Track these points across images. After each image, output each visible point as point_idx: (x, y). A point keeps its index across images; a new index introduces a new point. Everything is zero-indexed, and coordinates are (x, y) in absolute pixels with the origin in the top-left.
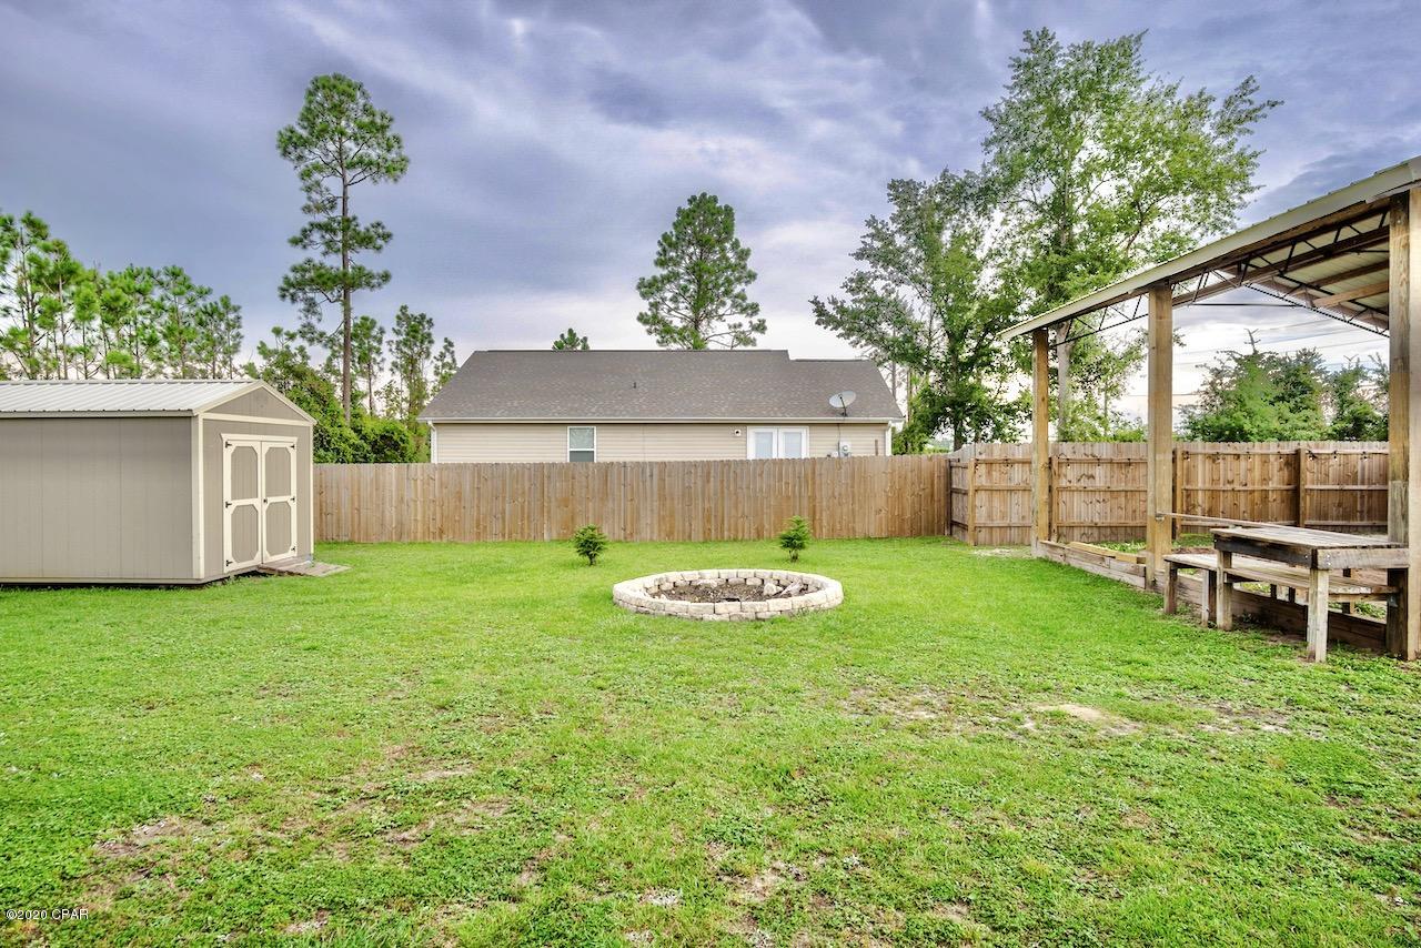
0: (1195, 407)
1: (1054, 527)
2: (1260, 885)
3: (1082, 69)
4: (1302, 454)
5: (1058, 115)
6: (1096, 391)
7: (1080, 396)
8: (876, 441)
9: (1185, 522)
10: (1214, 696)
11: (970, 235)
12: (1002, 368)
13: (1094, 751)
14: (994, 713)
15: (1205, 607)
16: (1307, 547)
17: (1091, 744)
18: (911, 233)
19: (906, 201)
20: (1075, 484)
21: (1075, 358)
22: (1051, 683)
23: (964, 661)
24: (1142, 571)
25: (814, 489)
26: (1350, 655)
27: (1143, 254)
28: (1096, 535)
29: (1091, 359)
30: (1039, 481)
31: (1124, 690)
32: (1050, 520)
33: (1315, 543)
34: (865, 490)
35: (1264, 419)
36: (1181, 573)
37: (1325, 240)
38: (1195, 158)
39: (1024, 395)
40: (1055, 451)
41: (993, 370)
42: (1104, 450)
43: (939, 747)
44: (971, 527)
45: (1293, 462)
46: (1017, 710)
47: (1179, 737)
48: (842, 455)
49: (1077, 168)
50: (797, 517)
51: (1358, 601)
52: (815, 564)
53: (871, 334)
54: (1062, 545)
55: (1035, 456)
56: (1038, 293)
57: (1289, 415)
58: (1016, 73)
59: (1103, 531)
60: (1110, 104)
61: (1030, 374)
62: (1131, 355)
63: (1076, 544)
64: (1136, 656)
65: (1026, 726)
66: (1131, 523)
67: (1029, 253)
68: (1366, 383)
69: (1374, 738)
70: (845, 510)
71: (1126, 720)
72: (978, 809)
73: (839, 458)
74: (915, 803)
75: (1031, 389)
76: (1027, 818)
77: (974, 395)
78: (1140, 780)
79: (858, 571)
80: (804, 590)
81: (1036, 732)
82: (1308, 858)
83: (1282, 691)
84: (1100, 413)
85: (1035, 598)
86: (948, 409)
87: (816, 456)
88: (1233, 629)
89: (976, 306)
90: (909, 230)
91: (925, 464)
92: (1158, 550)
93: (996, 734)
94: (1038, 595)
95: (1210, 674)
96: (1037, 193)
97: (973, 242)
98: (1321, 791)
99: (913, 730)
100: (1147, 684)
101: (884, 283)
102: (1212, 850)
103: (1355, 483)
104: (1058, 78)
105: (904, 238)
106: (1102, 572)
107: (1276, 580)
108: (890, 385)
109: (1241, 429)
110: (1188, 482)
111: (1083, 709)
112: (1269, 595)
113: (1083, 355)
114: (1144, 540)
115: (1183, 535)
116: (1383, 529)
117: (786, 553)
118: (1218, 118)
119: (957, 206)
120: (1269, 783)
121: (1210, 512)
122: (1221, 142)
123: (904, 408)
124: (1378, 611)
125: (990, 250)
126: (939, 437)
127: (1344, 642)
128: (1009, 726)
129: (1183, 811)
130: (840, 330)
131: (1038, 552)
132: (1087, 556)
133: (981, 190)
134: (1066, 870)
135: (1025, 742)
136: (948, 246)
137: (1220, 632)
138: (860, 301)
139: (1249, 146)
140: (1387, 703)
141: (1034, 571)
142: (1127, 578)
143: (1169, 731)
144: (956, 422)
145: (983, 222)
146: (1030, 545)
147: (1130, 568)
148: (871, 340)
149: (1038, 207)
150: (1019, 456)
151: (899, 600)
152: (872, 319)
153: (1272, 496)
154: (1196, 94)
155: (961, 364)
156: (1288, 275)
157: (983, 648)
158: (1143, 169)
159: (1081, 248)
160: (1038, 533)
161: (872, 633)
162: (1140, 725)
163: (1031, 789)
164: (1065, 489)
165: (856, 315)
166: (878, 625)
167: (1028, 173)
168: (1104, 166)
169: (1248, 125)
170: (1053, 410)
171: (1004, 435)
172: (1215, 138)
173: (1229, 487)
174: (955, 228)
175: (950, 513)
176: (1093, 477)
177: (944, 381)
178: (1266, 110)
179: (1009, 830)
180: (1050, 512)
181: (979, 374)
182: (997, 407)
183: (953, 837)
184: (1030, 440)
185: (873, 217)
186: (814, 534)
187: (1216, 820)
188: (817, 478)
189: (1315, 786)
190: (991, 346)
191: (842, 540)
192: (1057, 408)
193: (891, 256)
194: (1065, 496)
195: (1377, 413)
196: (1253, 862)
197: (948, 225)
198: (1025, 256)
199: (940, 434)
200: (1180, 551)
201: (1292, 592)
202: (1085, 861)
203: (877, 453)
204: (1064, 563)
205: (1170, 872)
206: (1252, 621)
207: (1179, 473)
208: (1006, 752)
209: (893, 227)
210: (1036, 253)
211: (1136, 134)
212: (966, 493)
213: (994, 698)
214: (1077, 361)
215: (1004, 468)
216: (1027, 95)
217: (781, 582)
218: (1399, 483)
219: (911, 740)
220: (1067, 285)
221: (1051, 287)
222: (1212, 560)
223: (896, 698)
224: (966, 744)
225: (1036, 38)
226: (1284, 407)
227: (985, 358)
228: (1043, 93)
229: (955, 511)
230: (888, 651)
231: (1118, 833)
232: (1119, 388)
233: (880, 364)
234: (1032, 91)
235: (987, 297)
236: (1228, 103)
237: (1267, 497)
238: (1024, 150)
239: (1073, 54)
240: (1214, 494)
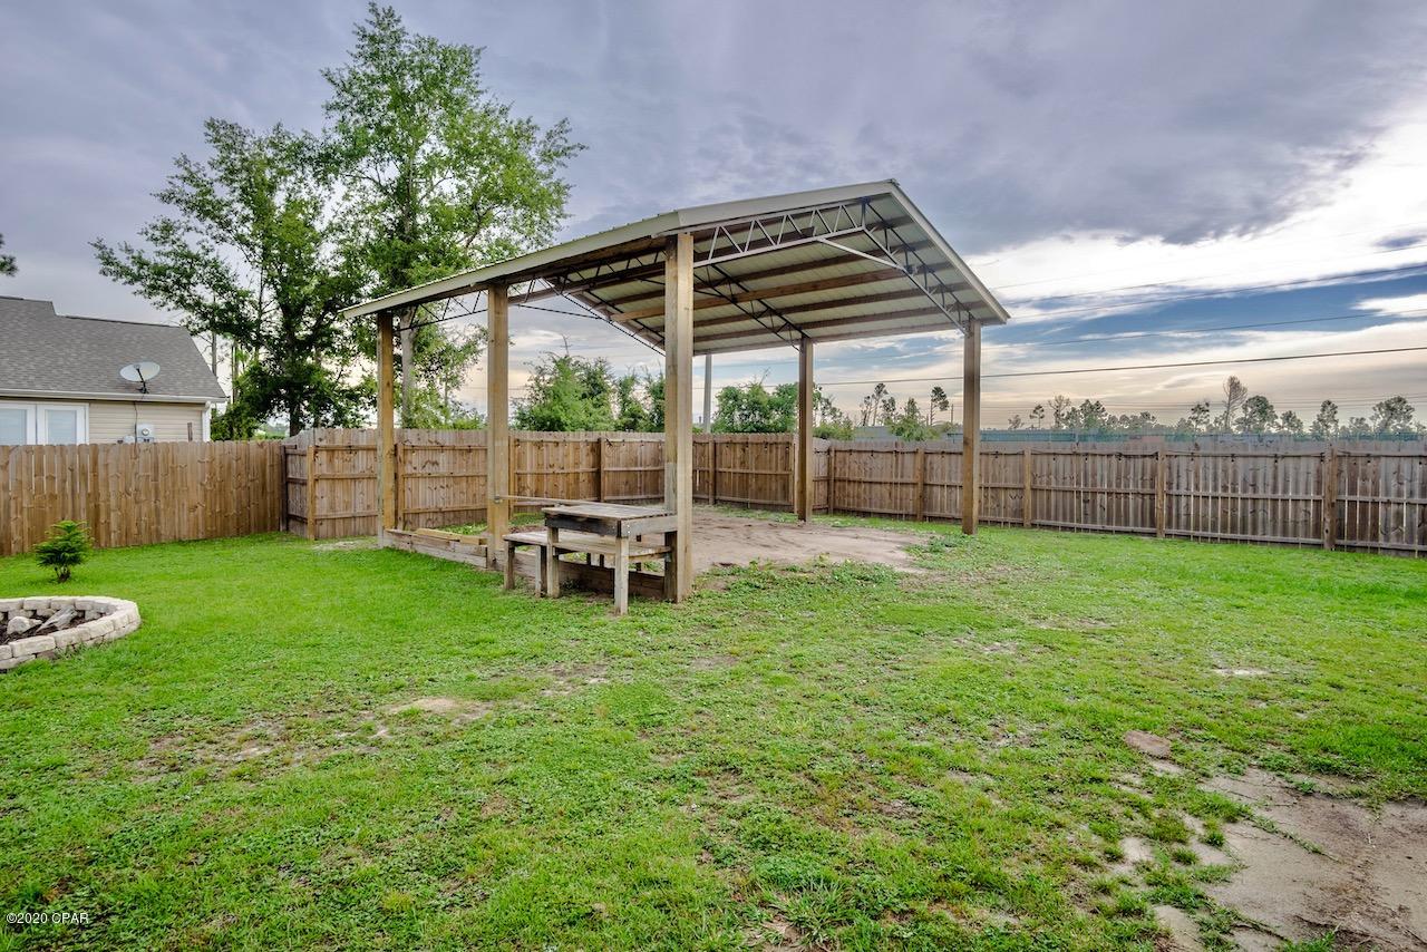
0: (523, 400)
1: (400, 514)
2: (602, 833)
3: (426, 62)
4: (603, 441)
5: (400, 99)
6: (438, 381)
7: (422, 385)
8: (190, 425)
9: (517, 503)
10: (550, 661)
11: (307, 203)
12: (344, 351)
13: (451, 744)
14: (342, 728)
15: (538, 579)
16: (614, 519)
17: (447, 737)
18: (235, 185)
19: (229, 148)
20: (420, 471)
21: (419, 346)
22: (402, 680)
23: (305, 675)
24: (484, 551)
25: (95, 486)
26: (642, 605)
27: (479, 255)
28: (440, 519)
29: (433, 349)
30: (384, 468)
31: (475, 672)
32: (396, 507)
33: (618, 516)
34: (174, 484)
35: (575, 413)
36: (518, 551)
37: (620, 266)
38: (523, 177)
39: (368, 380)
40: (400, 438)
41: (334, 352)
42: (447, 438)
43: (276, 789)
44: (310, 521)
45: (596, 448)
46: (368, 719)
47: (526, 707)
48: (140, 441)
49: (420, 159)
50: (68, 522)
51: (647, 560)
52: (99, 582)
53: (182, 297)
54: (409, 532)
55: (380, 443)
56: (382, 277)
57: (592, 409)
58: (362, 44)
59: (447, 515)
60: (452, 105)
61: (373, 359)
62: (470, 348)
63: (421, 531)
64: (483, 636)
65: (379, 734)
66: (473, 507)
67: (373, 235)
68: (639, 387)
69: (664, 671)
70: (145, 509)
71: (478, 703)
72: (328, 852)
73: (135, 445)
74: (245, 874)
75: (375, 375)
76: (385, 843)
77: (313, 377)
78: (495, 762)
79: (164, 584)
80: (79, 618)
81: (389, 739)
82: (632, 794)
83: (600, 645)
84: (442, 402)
85: (383, 591)
86: (283, 391)
87: (98, 442)
88: (560, 596)
89: (315, 281)
90: (233, 181)
91: (254, 451)
92: (497, 529)
93: (344, 752)
94: (386, 587)
95: (546, 641)
96: (381, 174)
97: (311, 211)
98: (635, 727)
99: (240, 776)
100: (495, 661)
101: (200, 237)
102: (561, 813)
103: (636, 465)
104: (403, 63)
105: (228, 189)
106: (447, 556)
107: (590, 549)
108: (209, 360)
109: (559, 420)
110: (519, 467)
111: (437, 702)
112: (585, 562)
113: (427, 344)
114: (484, 522)
115: (516, 515)
116: (660, 500)
117: (50, 572)
118: (542, 146)
119: (293, 167)
120: (598, 733)
121: (537, 494)
122: (543, 168)
123: (228, 389)
124: (658, 567)
125: (331, 224)
126: (272, 422)
127: (638, 595)
128: (360, 738)
129: (534, 782)
130: (138, 286)
131: (384, 541)
132: (434, 542)
133: (320, 155)
134: (430, 891)
135: (379, 753)
136: (283, 210)
137: (550, 600)
138: (167, 255)
139: (564, 178)
140: (669, 640)
141: (381, 562)
142: (470, 560)
143: (516, 704)
144: (293, 405)
145: (321, 191)
146: (375, 535)
147: (473, 550)
148: (181, 302)
149: (383, 189)
150: (363, 443)
151: (221, 613)
152: (184, 277)
153: (582, 477)
154: (525, 120)
155: (296, 342)
156: (594, 292)
157: (327, 655)
158: (480, 176)
159: (425, 239)
160: (384, 521)
161: (182, 661)
162: (490, 705)
163: (388, 807)
164: (411, 476)
165: (160, 272)
166: (191, 649)
167: (372, 151)
168: (446, 163)
169: (563, 159)
170: (397, 397)
171: (346, 421)
172: (539, 163)
173: (551, 471)
174: (290, 191)
175: (286, 504)
176: (436, 463)
177: (277, 359)
178: (577, 150)
179: (366, 865)
180: (396, 499)
181: (319, 355)
182: (339, 391)
183: (296, 900)
184: (374, 427)
185: (184, 156)
186: (97, 542)
187: (563, 783)
188: (101, 472)
189: (631, 725)
190: (332, 326)
191: (139, 545)
192: (401, 395)
193: (209, 207)
194: (410, 483)
195: (646, 411)
196: (594, 813)
197: (282, 186)
198: (367, 236)
199: (272, 418)
200: (514, 530)
201: (602, 557)
202: (449, 871)
203: (190, 439)
204: (410, 551)
205: (528, 851)
206: (574, 587)
207: (512, 459)
208: (357, 772)
209: (213, 174)
210: (380, 236)
211: (475, 141)
212: (304, 483)
213: (342, 710)
214: (420, 350)
215: (346, 456)
216: (372, 70)
217: (39, 613)
218: (671, 463)
219: (239, 790)
220: (412, 273)
221: (395, 273)
222: (542, 536)
223: (216, 739)
224: (311, 775)
225: (382, 14)
226: (589, 402)
227: (325, 339)
228: (388, 73)
229: (292, 503)
230: (206, 680)
231: (479, 826)
232: (459, 379)
233: (194, 333)
234: (377, 67)
235: (326, 273)
236: (550, 136)
237: (578, 479)
238: (369, 126)
239: (418, 43)
240: (539, 476)
